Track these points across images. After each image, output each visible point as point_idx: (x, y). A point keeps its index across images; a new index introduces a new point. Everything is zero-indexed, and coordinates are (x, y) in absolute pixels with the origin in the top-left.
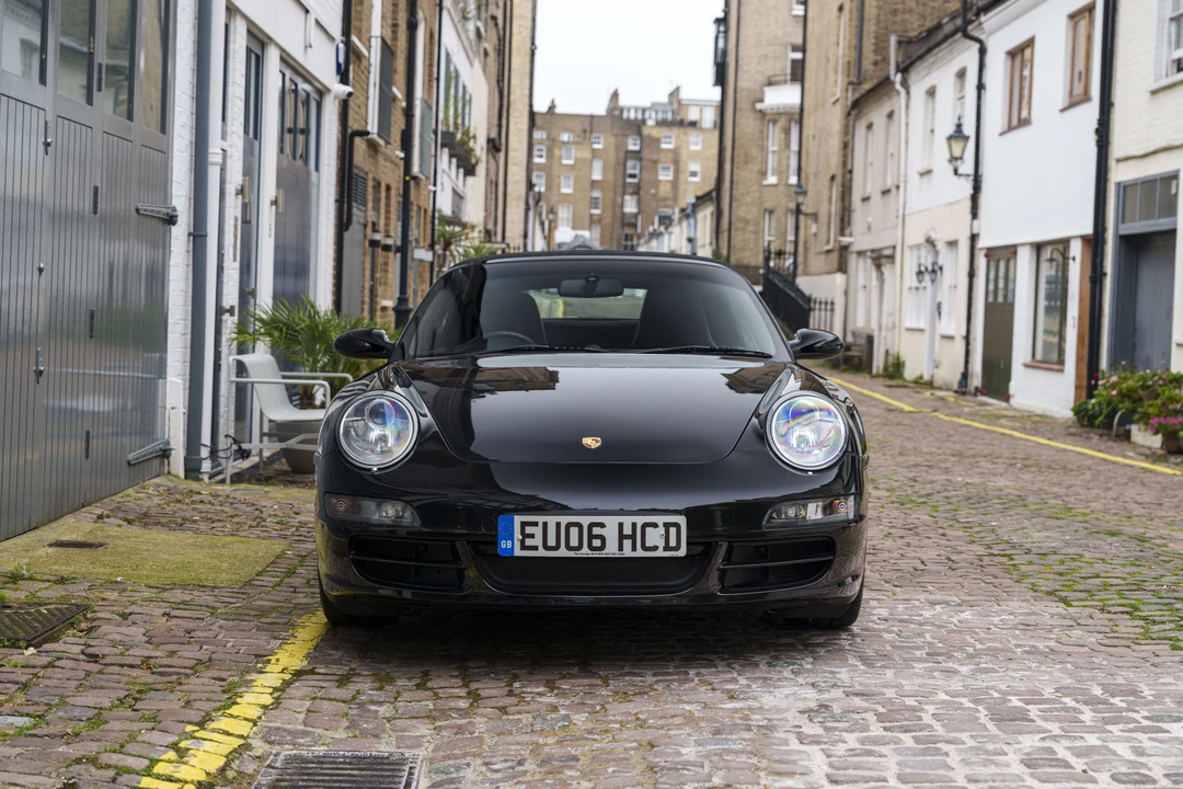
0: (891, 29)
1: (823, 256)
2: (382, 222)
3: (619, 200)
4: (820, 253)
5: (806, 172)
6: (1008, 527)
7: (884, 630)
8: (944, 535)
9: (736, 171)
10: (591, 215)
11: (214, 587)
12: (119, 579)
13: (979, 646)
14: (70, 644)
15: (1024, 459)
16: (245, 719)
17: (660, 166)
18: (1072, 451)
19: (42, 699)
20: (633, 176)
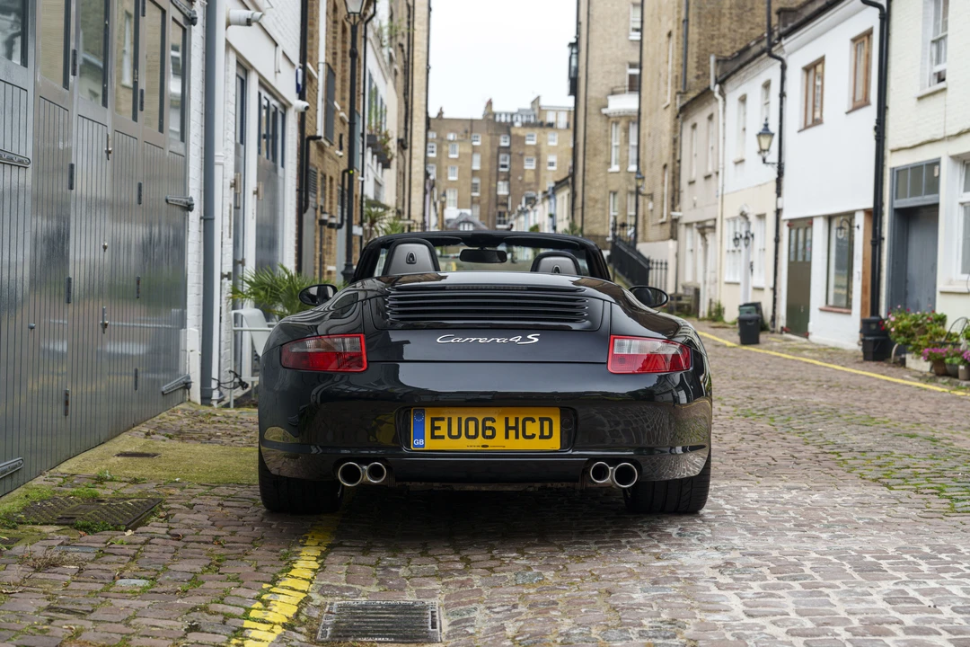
0: (709, 50)
1: (658, 227)
2: (327, 206)
3: (494, 185)
4: (656, 225)
5: (644, 163)
6: (831, 431)
7: (757, 509)
8: (784, 439)
9: (587, 162)
10: (472, 197)
11: (249, 485)
12: (177, 480)
13: (831, 519)
14: (156, 527)
15: (828, 381)
16: (303, 579)
17: (525, 158)
18: (862, 375)
19: (150, 567)
20: (504, 166)
